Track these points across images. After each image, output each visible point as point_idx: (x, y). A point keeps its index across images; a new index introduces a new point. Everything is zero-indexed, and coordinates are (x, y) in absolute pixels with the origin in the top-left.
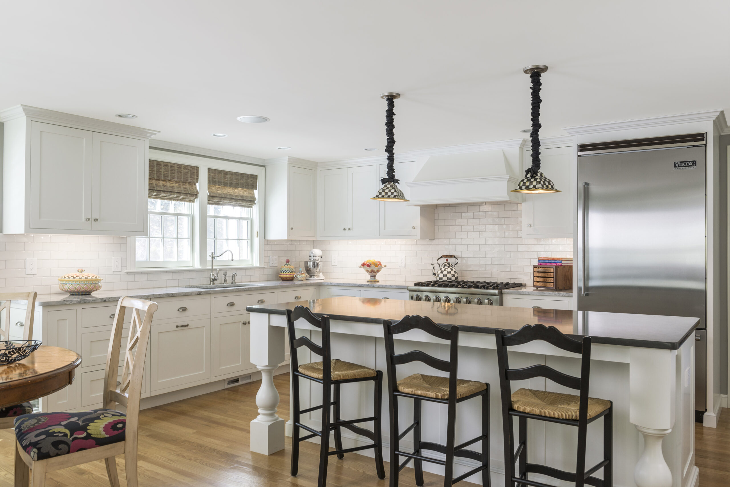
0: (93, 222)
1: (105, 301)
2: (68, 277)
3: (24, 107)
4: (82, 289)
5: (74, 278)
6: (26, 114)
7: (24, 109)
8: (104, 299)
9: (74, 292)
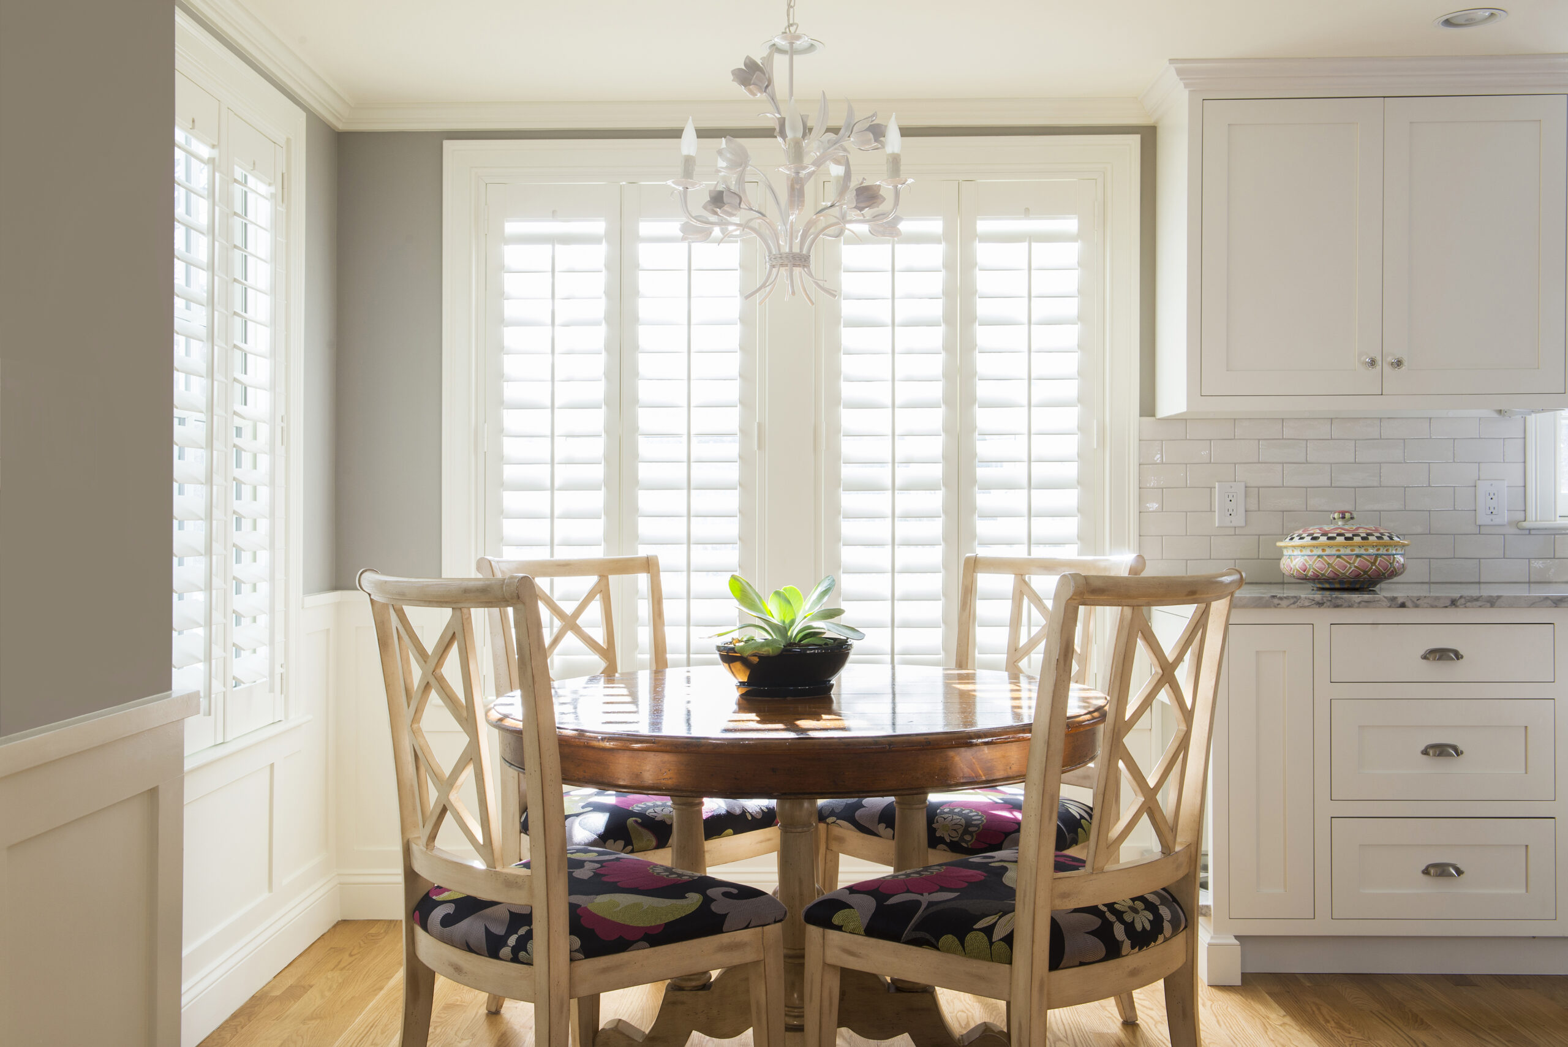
0: (1387, 369)
1: (1403, 605)
2: (1299, 538)
3: (1179, 65)
4: (1350, 568)
5: (1314, 538)
6: (1186, 86)
7: (1179, 72)
8: (1400, 601)
9: (1327, 580)
